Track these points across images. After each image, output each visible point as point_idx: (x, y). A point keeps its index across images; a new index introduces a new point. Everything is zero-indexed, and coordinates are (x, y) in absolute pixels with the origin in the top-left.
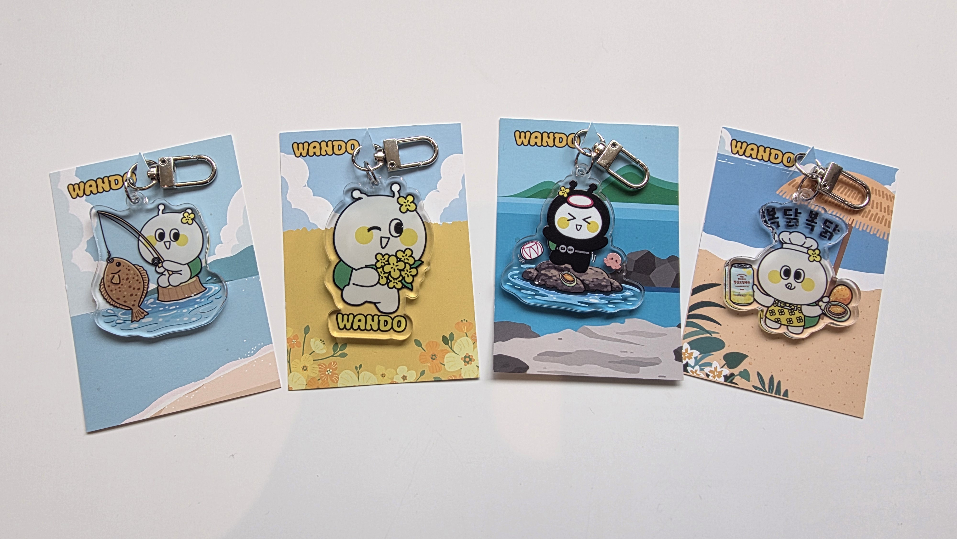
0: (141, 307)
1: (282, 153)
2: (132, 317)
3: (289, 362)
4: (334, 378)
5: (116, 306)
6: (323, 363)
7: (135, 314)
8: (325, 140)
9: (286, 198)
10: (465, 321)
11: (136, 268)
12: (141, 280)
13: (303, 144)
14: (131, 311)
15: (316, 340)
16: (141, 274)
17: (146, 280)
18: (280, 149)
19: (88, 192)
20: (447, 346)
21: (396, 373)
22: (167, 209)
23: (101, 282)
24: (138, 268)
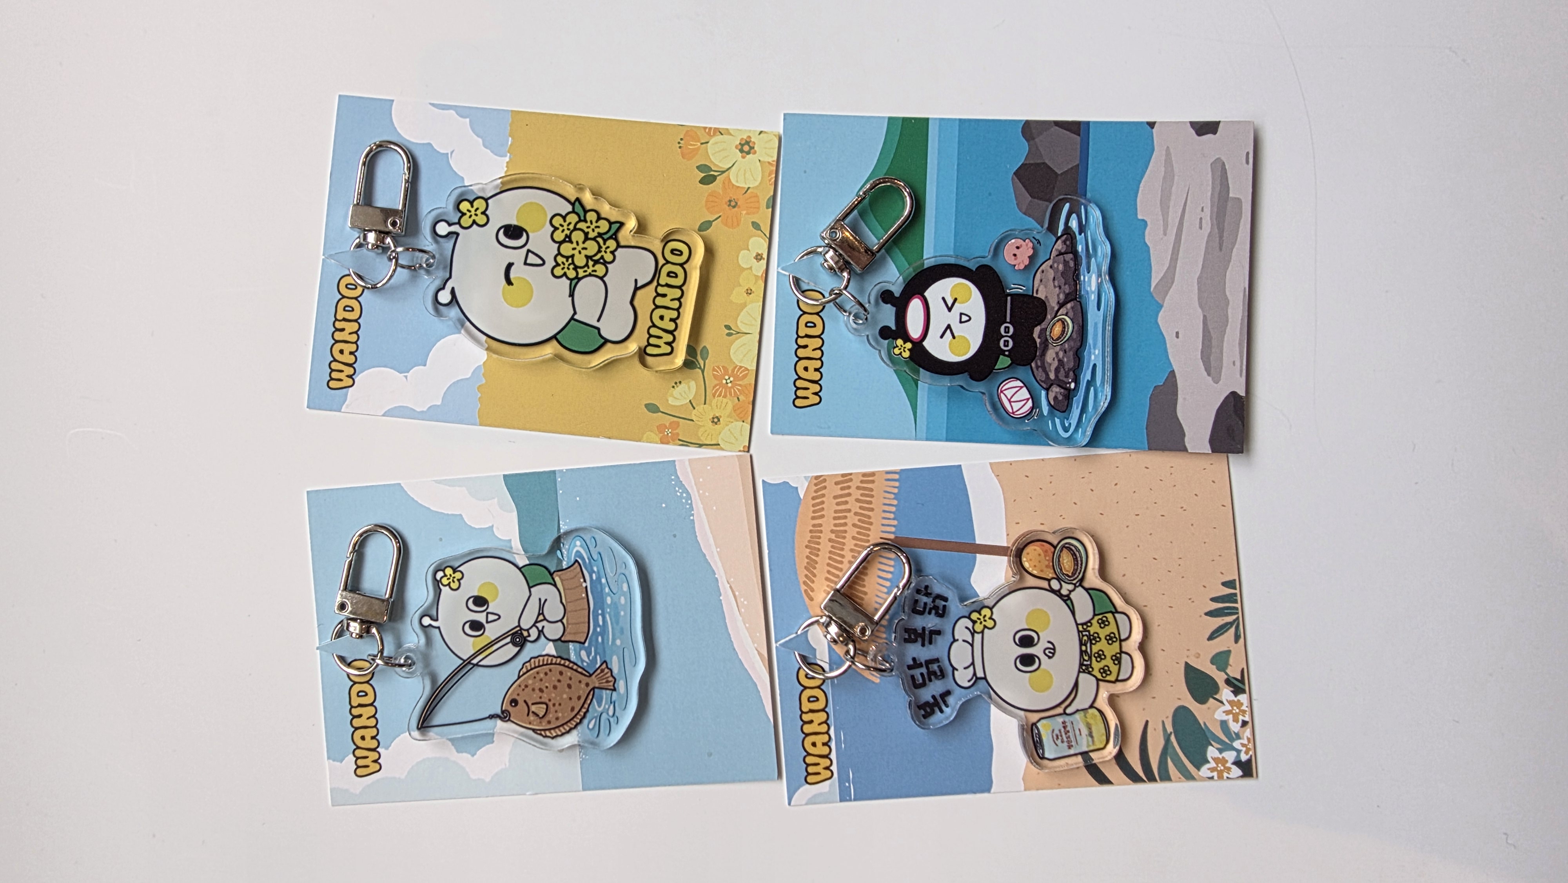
0: (591, 672)
1: (342, 410)
2: (607, 689)
3: (701, 446)
4: (741, 373)
5: (585, 713)
6: (712, 388)
7: (602, 683)
8: (332, 332)
9: (422, 412)
10: (681, 142)
11: (524, 674)
12: (546, 669)
13: (332, 370)
14: (596, 690)
15: (672, 396)
16: (535, 667)
17: (547, 660)
18: (335, 411)
19: (374, 744)
20: (718, 178)
21: (749, 271)
22: (431, 612)
23: (541, 734)
24: (524, 670)
